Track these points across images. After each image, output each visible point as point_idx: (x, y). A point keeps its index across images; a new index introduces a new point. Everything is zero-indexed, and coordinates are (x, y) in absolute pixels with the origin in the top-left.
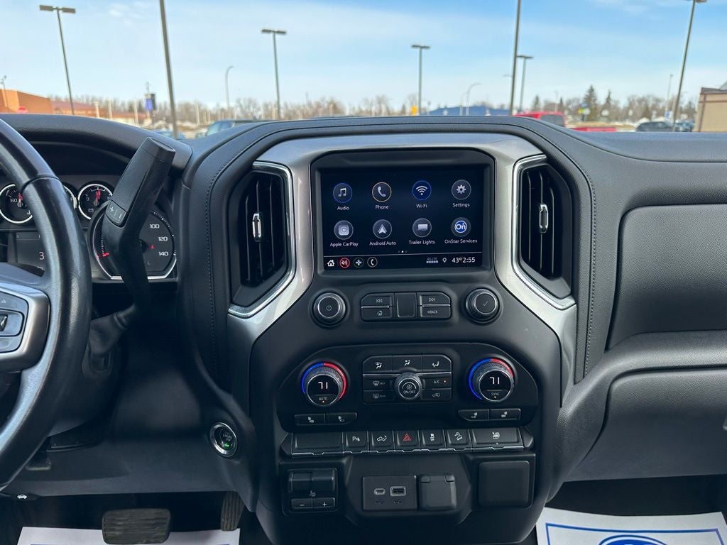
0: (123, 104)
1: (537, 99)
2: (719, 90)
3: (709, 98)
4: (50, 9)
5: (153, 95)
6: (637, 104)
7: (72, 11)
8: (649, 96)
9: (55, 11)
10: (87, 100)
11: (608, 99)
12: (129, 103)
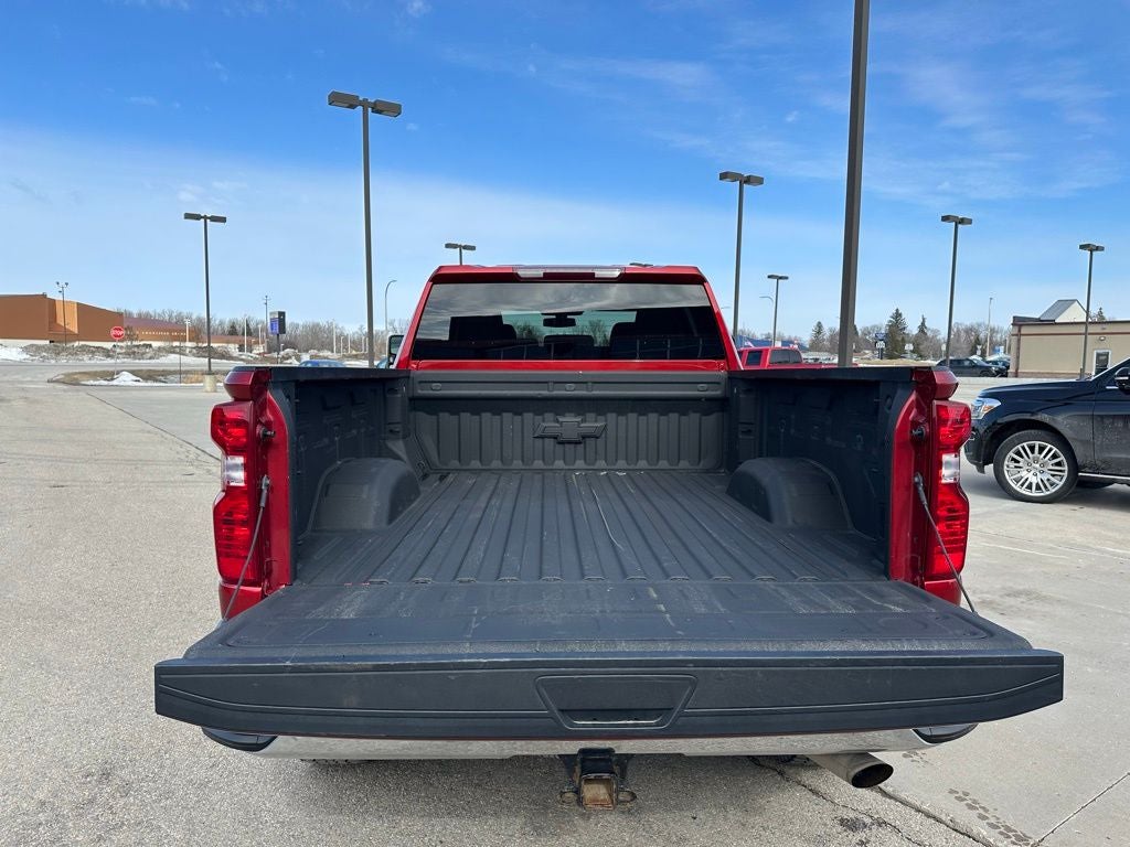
0: (221, 323)
1: (819, 325)
2: (1039, 320)
3: (1025, 330)
4: (197, 217)
5: (282, 314)
6: (963, 334)
7: (223, 220)
8: (979, 325)
9: (203, 220)
10: (170, 316)
11: (922, 327)
12: (230, 321)
